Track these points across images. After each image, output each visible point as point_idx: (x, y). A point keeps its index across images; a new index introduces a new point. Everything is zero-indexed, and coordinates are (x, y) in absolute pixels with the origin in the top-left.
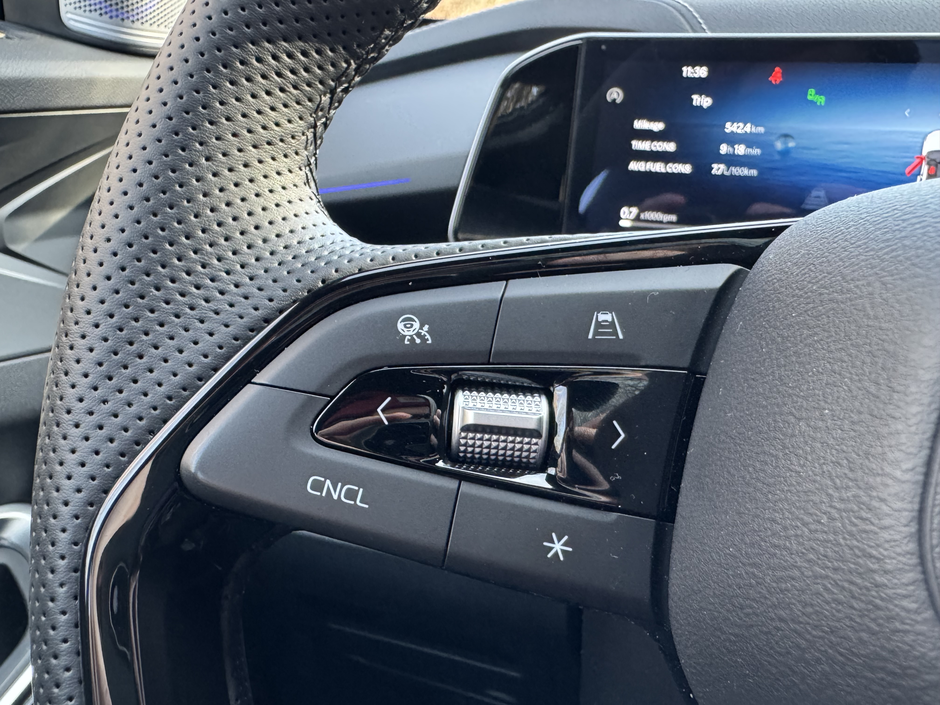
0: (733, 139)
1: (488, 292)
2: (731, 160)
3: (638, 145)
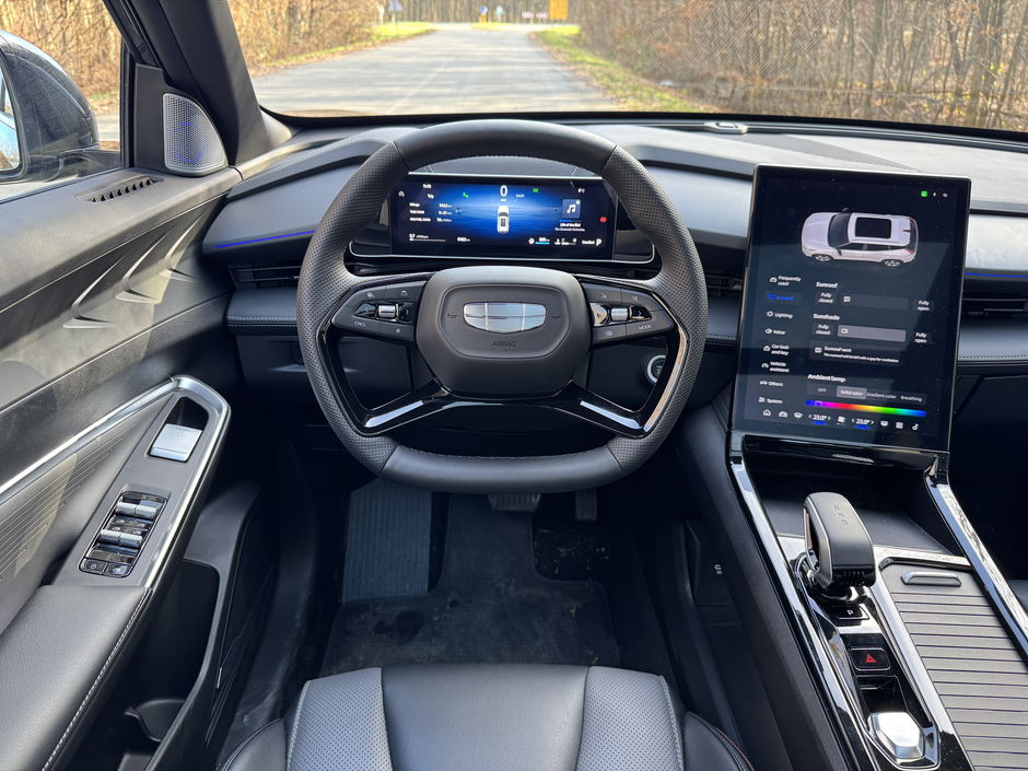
0: (442, 209)
1: (383, 287)
2: (442, 217)
3: (412, 212)
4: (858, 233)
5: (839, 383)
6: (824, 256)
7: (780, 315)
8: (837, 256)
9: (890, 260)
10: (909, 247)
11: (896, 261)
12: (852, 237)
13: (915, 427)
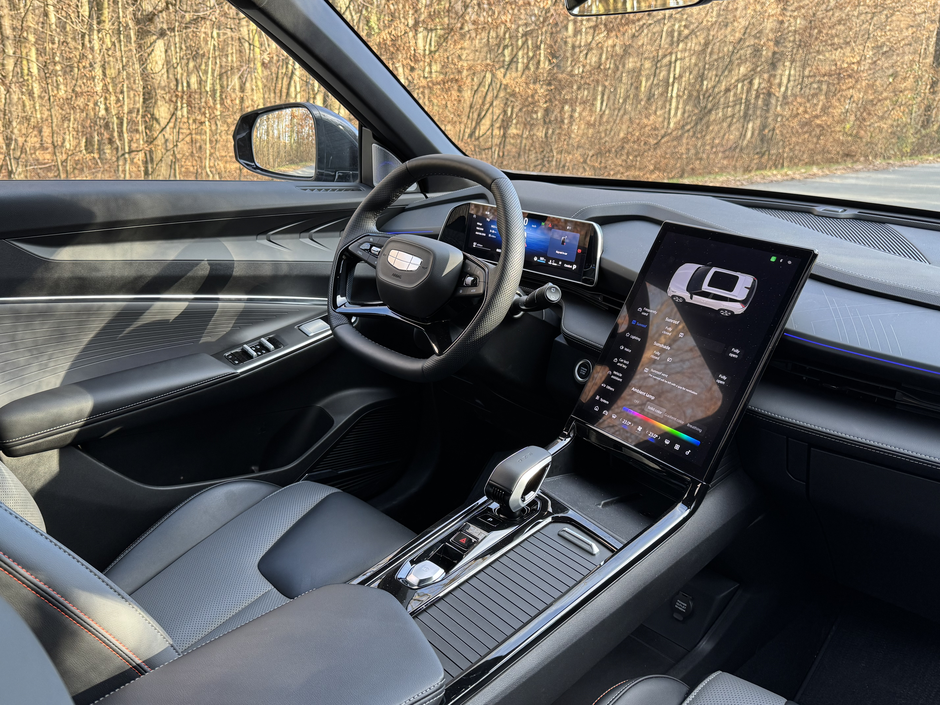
4: (710, 284)
5: (649, 400)
6: (679, 297)
7: (633, 337)
8: (688, 300)
9: (724, 310)
10: (743, 302)
11: (729, 311)
12: (705, 287)
13: (687, 453)
